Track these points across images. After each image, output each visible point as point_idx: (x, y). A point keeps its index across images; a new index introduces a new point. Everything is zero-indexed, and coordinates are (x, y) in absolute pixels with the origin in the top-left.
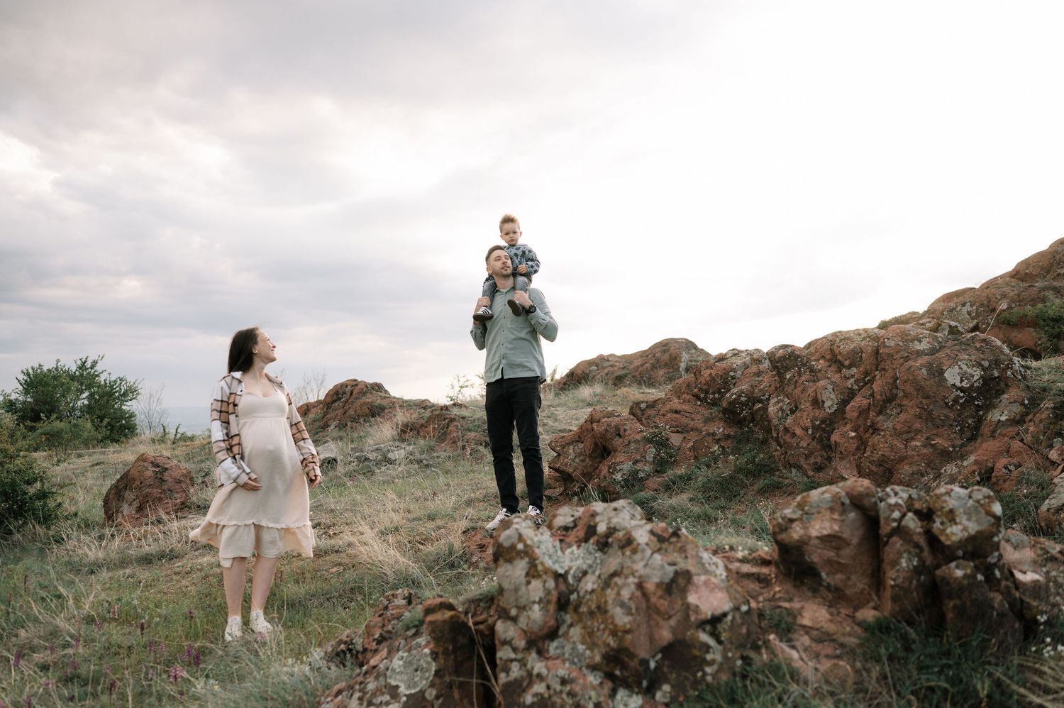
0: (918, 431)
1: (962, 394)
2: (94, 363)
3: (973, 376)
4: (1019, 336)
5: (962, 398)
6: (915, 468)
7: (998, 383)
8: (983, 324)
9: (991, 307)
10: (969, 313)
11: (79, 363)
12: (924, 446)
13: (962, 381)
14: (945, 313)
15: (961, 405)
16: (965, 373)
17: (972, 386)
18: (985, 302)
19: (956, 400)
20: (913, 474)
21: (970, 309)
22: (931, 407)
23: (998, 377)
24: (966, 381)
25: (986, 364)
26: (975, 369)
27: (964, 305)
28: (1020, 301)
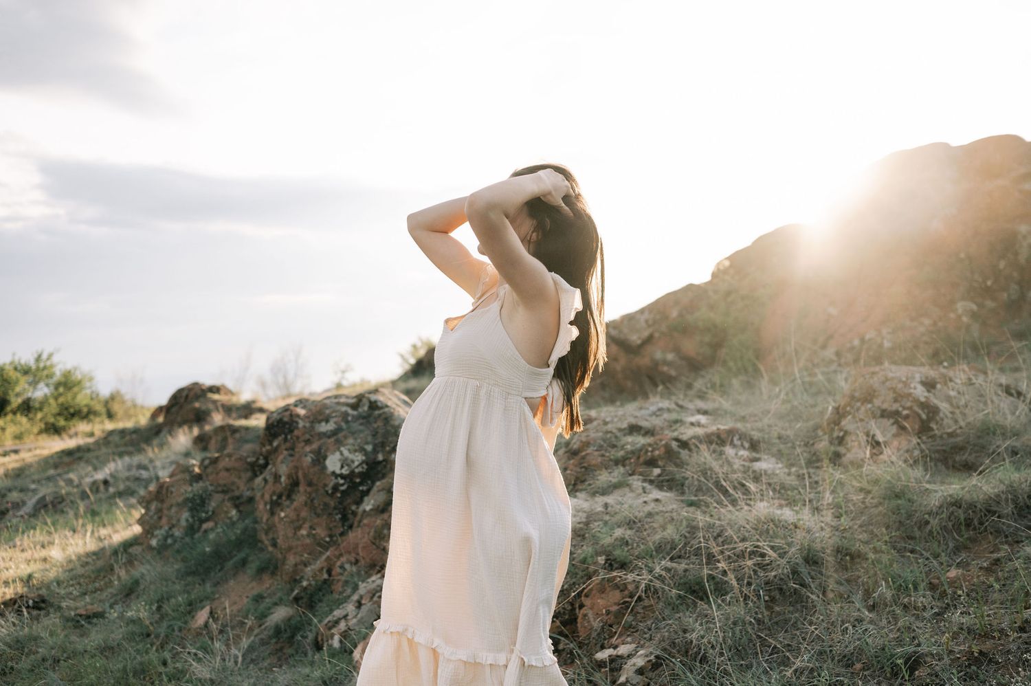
0: (305, 520)
1: (342, 481)
2: (50, 356)
3: (353, 462)
5: (342, 485)
6: (298, 559)
7: (385, 466)
8: (658, 332)
9: (665, 316)
11: (36, 356)
12: (308, 536)
13: (342, 467)
15: (343, 492)
16: (346, 459)
17: (352, 472)
19: (336, 488)
20: (296, 565)
22: (314, 495)
23: (384, 460)
24: (346, 468)
25: (369, 448)
26: (357, 454)
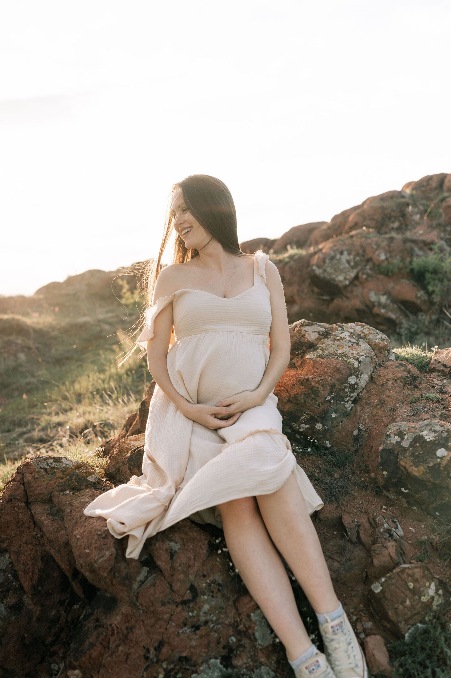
4: (398, 287)
8: (363, 274)
9: (366, 257)
10: (348, 262)
14: (327, 261)
18: (361, 252)
21: (348, 258)
27: (342, 253)
28: (390, 252)
